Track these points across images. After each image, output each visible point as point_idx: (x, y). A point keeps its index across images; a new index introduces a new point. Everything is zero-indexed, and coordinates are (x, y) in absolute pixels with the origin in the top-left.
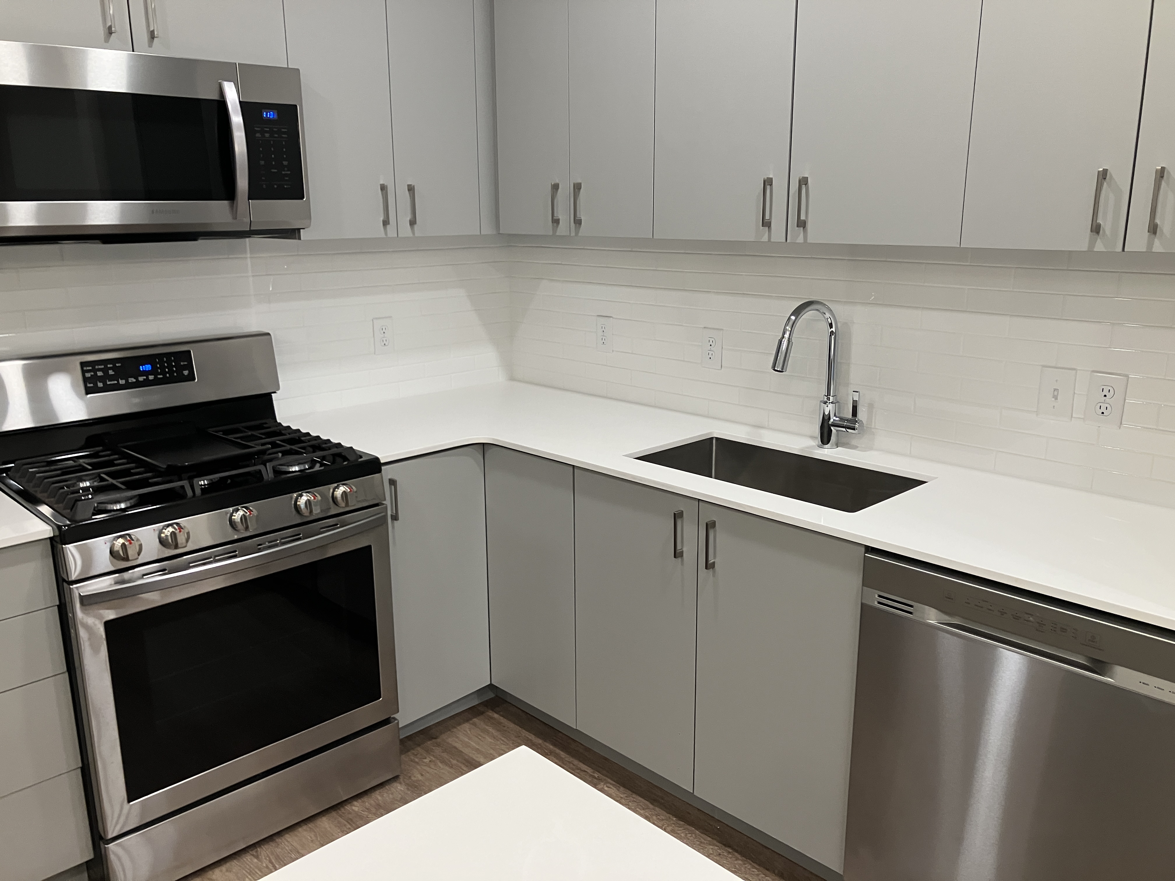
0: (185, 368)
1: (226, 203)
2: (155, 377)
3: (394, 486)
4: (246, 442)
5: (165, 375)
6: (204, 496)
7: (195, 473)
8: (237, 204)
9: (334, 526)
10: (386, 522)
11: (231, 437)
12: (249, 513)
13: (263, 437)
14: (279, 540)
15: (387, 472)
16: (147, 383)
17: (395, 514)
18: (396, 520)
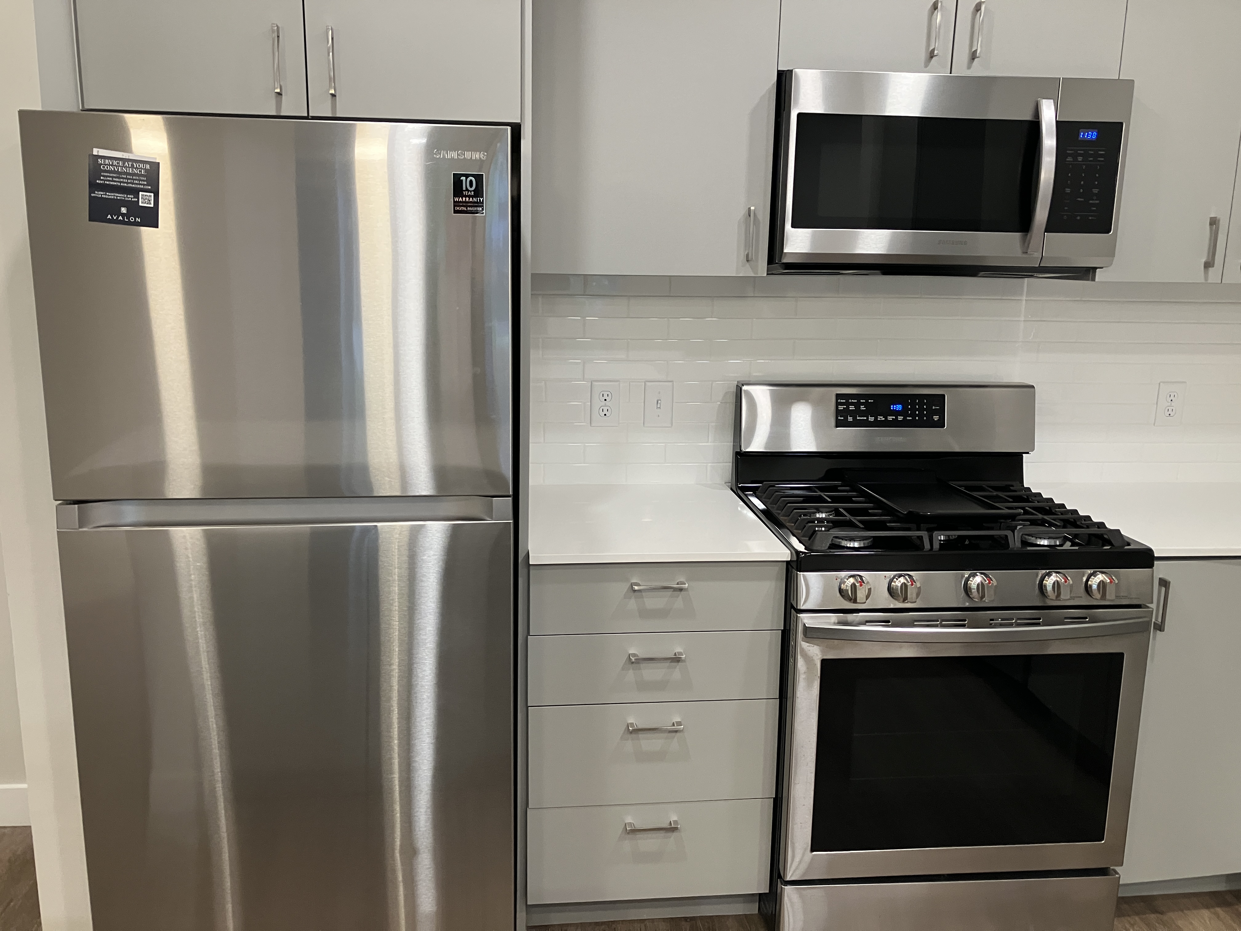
0: (936, 412)
1: (1017, 235)
2: (904, 419)
3: (1166, 587)
4: (994, 502)
5: (914, 418)
6: (942, 552)
7: (935, 525)
8: (1031, 236)
9: (1081, 619)
10: (1148, 630)
11: (975, 494)
12: (988, 582)
13: (1011, 500)
14: (1015, 619)
15: (1160, 570)
16: (895, 424)
17: (1160, 624)
18: (1160, 631)
